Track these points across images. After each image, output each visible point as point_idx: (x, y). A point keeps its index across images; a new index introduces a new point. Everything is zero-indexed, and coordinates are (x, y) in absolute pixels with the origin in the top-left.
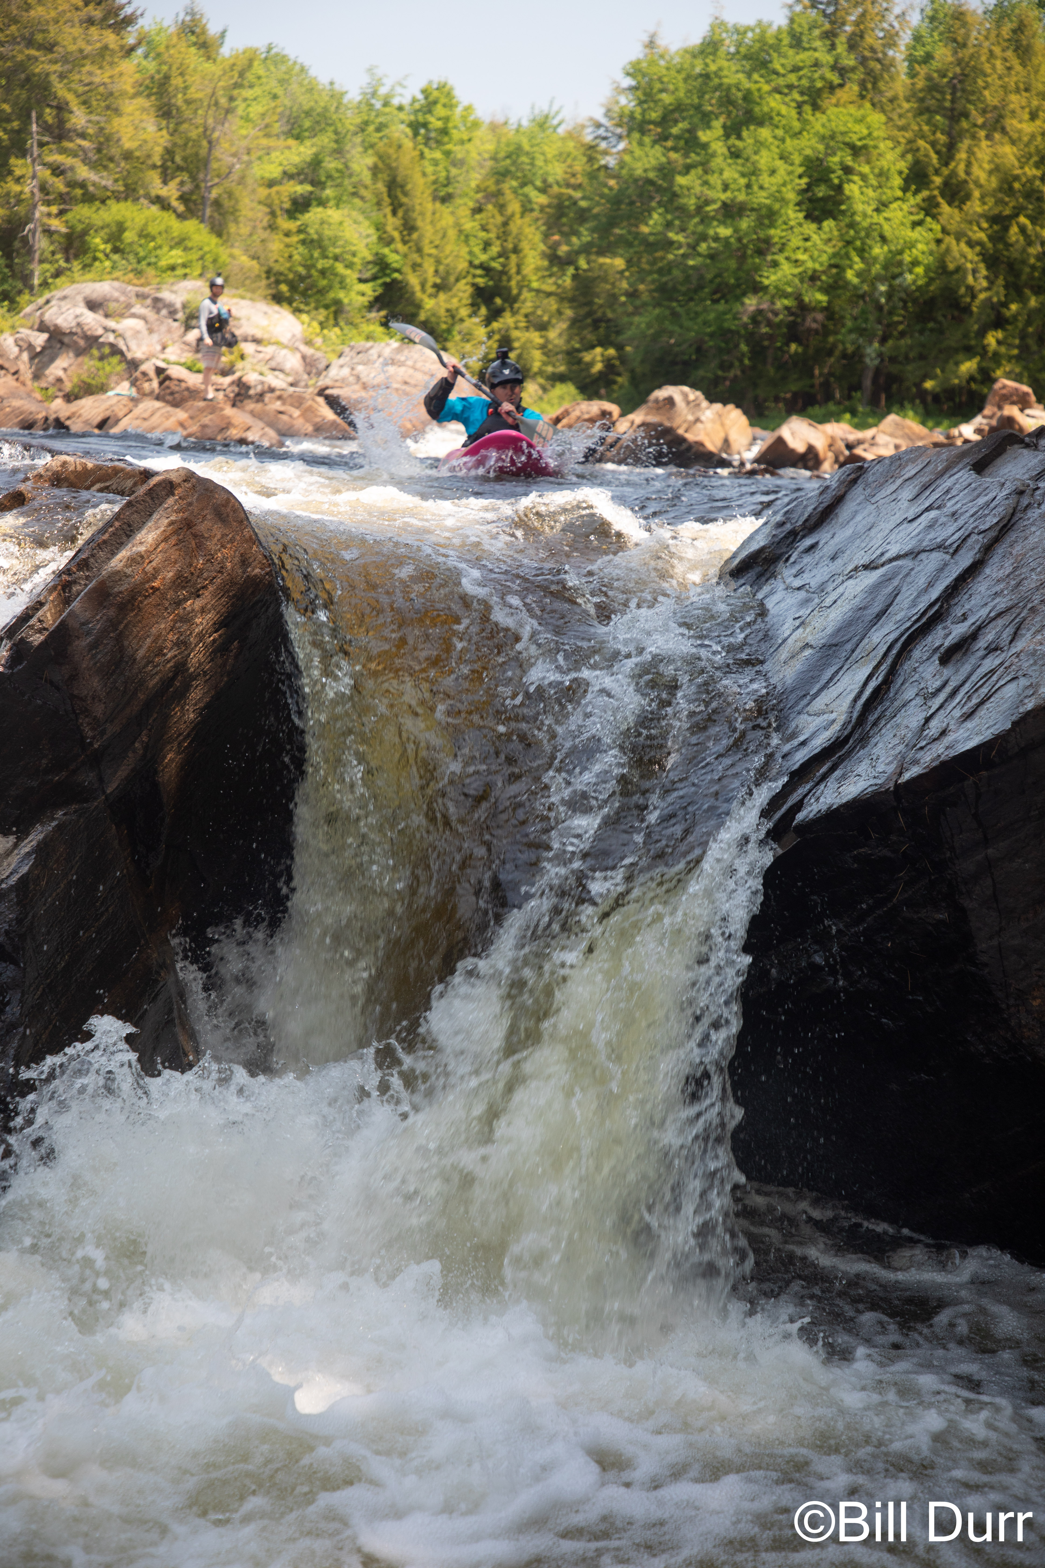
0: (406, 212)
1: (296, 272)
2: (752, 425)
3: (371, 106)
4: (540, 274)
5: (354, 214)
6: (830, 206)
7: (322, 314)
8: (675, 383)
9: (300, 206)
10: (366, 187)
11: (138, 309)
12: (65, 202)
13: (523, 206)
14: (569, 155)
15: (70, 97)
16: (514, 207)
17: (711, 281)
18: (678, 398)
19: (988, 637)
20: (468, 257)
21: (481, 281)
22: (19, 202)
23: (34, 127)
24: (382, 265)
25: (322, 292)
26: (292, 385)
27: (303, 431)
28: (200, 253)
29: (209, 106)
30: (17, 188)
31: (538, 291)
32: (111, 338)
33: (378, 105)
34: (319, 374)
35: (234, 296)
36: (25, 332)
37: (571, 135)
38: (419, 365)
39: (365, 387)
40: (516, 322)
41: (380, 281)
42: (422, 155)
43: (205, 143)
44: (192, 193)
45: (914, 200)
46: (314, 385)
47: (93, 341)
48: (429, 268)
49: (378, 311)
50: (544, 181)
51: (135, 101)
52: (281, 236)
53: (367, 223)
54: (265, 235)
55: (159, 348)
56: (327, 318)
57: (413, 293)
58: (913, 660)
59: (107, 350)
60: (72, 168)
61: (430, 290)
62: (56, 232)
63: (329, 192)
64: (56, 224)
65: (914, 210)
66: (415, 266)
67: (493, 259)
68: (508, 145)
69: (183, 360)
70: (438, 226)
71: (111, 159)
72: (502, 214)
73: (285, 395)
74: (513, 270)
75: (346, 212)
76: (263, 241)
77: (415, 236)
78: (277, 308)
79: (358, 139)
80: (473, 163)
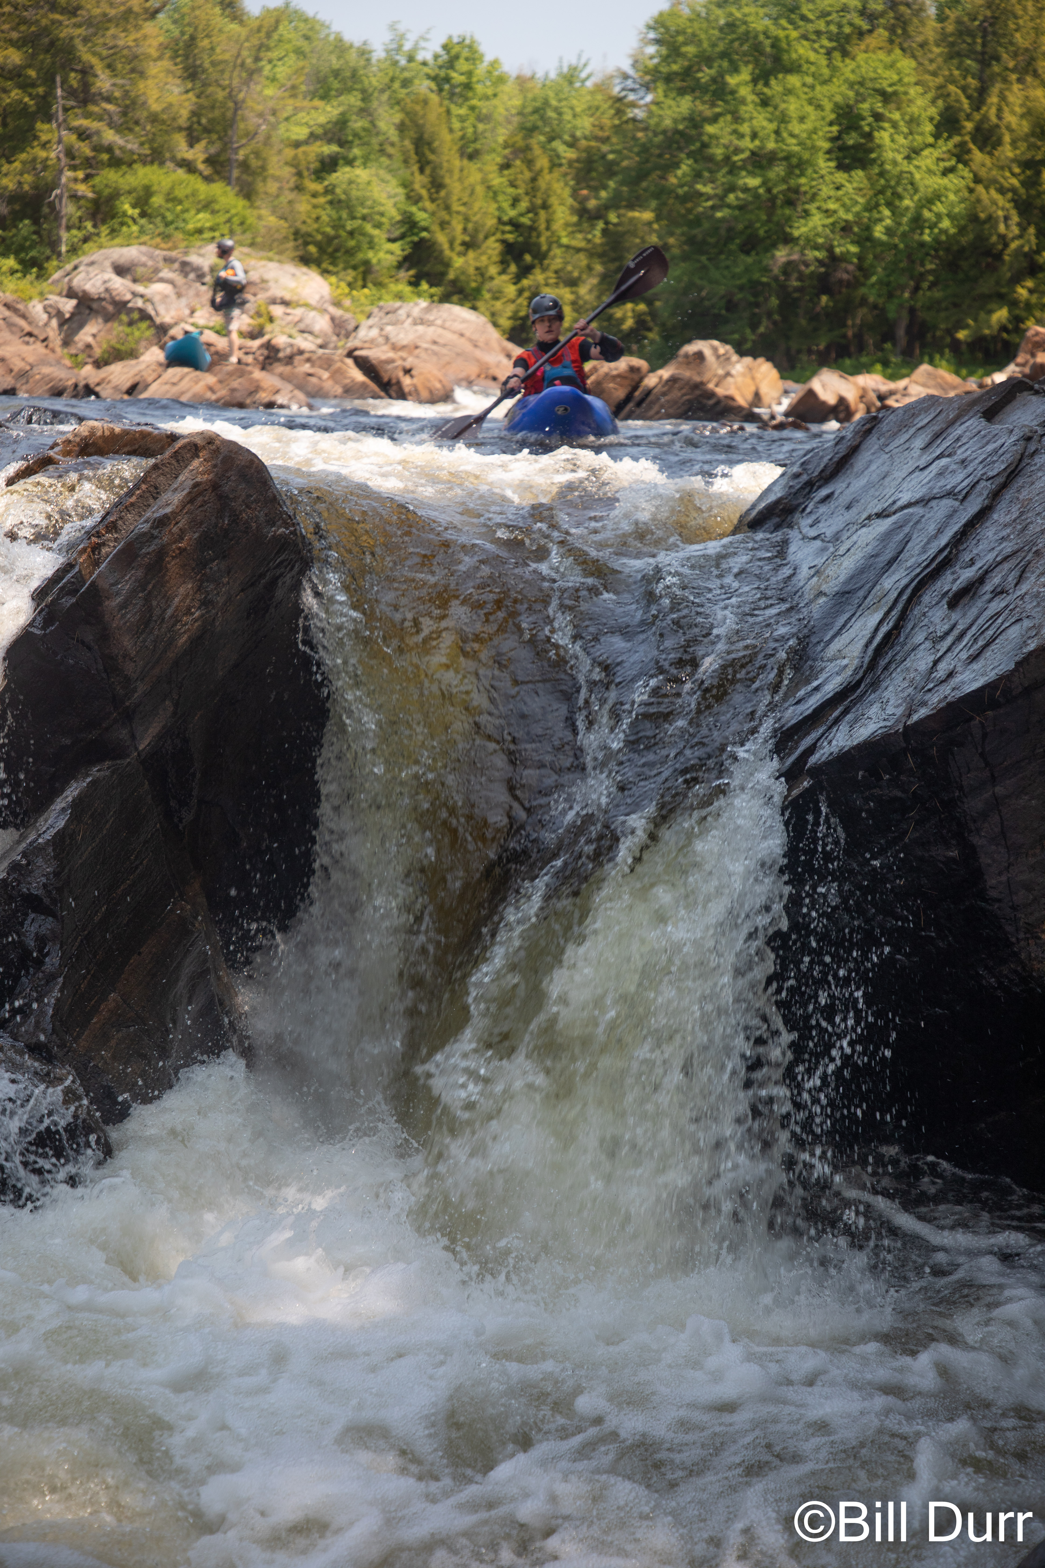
0: (434, 170)
1: (323, 233)
2: (782, 377)
3: (395, 63)
4: (570, 229)
5: (382, 172)
6: (860, 155)
7: (350, 275)
8: (705, 337)
9: (328, 165)
10: (392, 144)
11: (165, 273)
12: (91, 167)
13: (551, 161)
14: (597, 108)
15: (94, 61)
16: (543, 162)
17: (742, 233)
18: (708, 353)
19: (995, 580)
20: (497, 213)
21: (510, 237)
22: (45, 168)
23: (59, 92)
24: (410, 224)
25: (350, 252)
26: (321, 347)
27: (332, 393)
28: (228, 216)
29: (235, 67)
30: (43, 154)
31: (568, 247)
32: (139, 303)
33: (403, 62)
34: (347, 336)
35: (261, 259)
36: (53, 299)
37: (600, 88)
38: (448, 324)
39: (394, 348)
40: (546, 279)
41: (408, 239)
42: (448, 112)
43: (231, 105)
44: (218, 154)
45: (946, 146)
46: (343, 347)
47: (121, 306)
48: (457, 226)
49: (408, 270)
50: (573, 136)
51: (159, 63)
52: (308, 197)
53: (394, 182)
54: (291, 196)
55: (187, 312)
56: (355, 279)
57: (441, 252)
58: (923, 605)
59: (136, 316)
60: (98, 132)
61: (459, 248)
62: (83, 197)
63: (356, 151)
64: (82, 189)
65: (945, 156)
66: (443, 225)
67: (522, 215)
68: (534, 99)
69: (211, 324)
70: (467, 183)
71: (137, 123)
72: (530, 170)
73: (314, 357)
74: (542, 226)
75: (373, 171)
76: (290, 202)
77: (443, 193)
78: (305, 269)
79: (385, 97)
80: (501, 119)
